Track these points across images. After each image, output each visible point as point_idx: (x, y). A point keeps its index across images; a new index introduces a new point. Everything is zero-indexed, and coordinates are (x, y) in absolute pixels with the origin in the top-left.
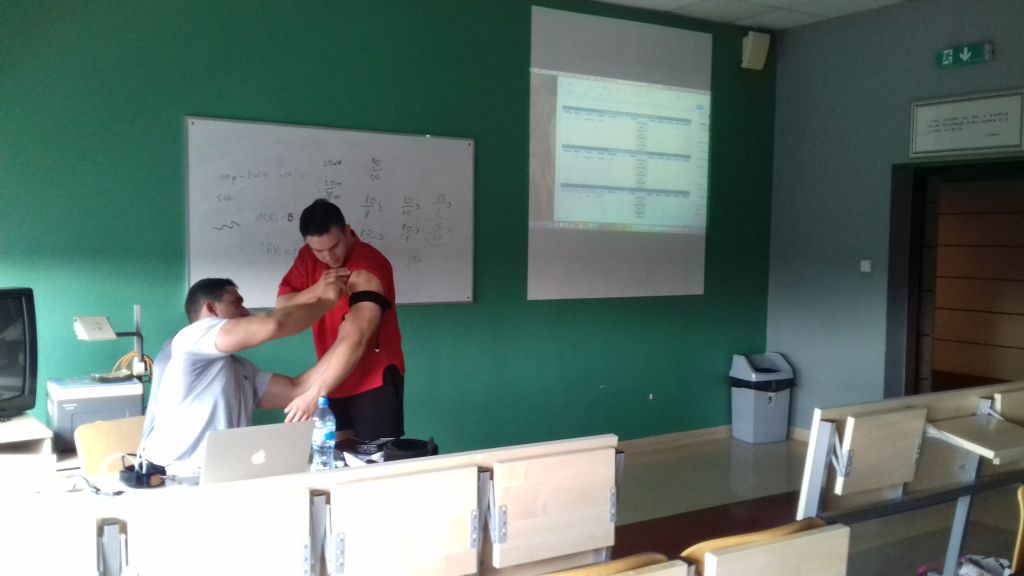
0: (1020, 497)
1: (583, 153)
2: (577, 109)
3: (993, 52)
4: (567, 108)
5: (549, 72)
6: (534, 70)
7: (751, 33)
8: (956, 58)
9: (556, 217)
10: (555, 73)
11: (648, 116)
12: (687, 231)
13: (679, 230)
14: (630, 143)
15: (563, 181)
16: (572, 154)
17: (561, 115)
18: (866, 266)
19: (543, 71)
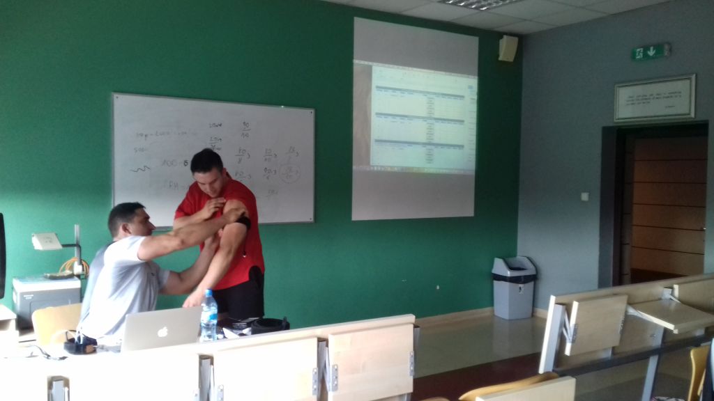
0: (692, 357)
1: (390, 119)
2: (386, 89)
3: (670, 50)
4: (378, 87)
5: (366, 63)
6: (356, 62)
7: (505, 37)
8: (646, 55)
9: (371, 163)
10: (370, 63)
11: (435, 94)
12: (462, 172)
13: (456, 172)
14: (424, 112)
15: (377, 138)
16: (382, 120)
17: (374, 92)
18: (585, 197)
19: (362, 62)
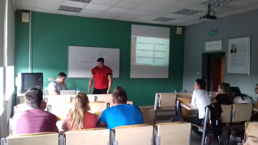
1: (142, 51)
2: (141, 43)
4: (138, 43)
5: (135, 36)
6: (132, 36)
7: (178, 27)
9: (136, 63)
10: (136, 36)
11: (156, 44)
12: (164, 66)
13: (162, 65)
14: (152, 49)
15: (138, 56)
16: (140, 51)
17: (137, 44)
18: (198, 73)
19: (134, 36)
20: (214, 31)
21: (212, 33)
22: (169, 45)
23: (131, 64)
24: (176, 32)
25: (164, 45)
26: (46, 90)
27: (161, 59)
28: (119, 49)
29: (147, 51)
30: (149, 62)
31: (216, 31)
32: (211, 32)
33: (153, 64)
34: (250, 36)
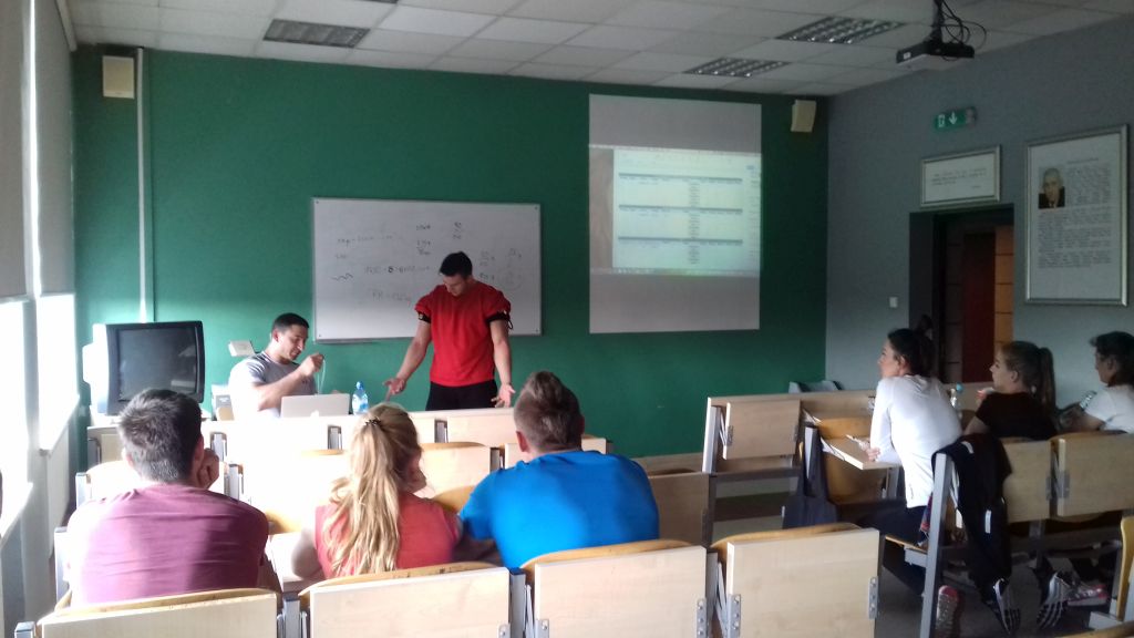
1: (638, 211)
2: (633, 175)
3: (975, 117)
4: (623, 175)
5: (606, 147)
6: (592, 146)
7: (797, 101)
9: (614, 266)
10: (611, 147)
11: (700, 178)
12: (741, 274)
13: (732, 274)
14: (684, 201)
15: (621, 235)
16: (628, 212)
17: (617, 182)
18: (893, 302)
19: (601, 147)
20: (961, 114)
21: (953, 120)
22: (758, 179)
23: (592, 271)
24: (789, 124)
25: (739, 180)
26: (218, 397)
27: (725, 247)
28: (538, 206)
29: (660, 212)
30: (672, 260)
31: (970, 113)
32: (948, 116)
33: (693, 266)
34: (1124, 130)
